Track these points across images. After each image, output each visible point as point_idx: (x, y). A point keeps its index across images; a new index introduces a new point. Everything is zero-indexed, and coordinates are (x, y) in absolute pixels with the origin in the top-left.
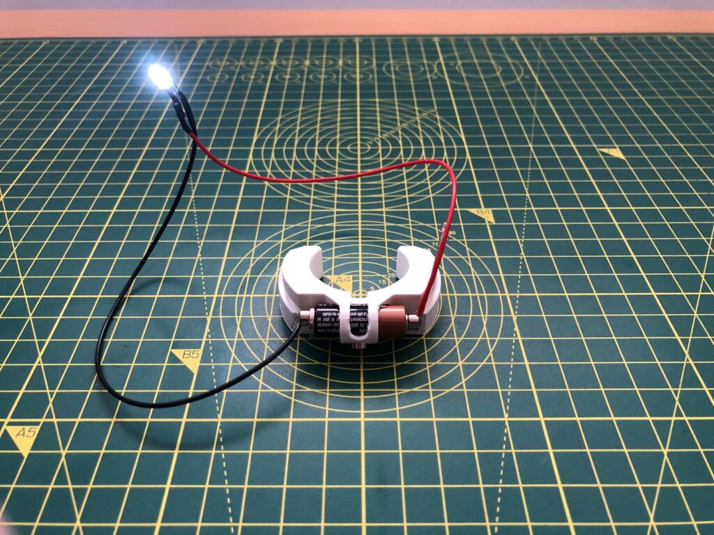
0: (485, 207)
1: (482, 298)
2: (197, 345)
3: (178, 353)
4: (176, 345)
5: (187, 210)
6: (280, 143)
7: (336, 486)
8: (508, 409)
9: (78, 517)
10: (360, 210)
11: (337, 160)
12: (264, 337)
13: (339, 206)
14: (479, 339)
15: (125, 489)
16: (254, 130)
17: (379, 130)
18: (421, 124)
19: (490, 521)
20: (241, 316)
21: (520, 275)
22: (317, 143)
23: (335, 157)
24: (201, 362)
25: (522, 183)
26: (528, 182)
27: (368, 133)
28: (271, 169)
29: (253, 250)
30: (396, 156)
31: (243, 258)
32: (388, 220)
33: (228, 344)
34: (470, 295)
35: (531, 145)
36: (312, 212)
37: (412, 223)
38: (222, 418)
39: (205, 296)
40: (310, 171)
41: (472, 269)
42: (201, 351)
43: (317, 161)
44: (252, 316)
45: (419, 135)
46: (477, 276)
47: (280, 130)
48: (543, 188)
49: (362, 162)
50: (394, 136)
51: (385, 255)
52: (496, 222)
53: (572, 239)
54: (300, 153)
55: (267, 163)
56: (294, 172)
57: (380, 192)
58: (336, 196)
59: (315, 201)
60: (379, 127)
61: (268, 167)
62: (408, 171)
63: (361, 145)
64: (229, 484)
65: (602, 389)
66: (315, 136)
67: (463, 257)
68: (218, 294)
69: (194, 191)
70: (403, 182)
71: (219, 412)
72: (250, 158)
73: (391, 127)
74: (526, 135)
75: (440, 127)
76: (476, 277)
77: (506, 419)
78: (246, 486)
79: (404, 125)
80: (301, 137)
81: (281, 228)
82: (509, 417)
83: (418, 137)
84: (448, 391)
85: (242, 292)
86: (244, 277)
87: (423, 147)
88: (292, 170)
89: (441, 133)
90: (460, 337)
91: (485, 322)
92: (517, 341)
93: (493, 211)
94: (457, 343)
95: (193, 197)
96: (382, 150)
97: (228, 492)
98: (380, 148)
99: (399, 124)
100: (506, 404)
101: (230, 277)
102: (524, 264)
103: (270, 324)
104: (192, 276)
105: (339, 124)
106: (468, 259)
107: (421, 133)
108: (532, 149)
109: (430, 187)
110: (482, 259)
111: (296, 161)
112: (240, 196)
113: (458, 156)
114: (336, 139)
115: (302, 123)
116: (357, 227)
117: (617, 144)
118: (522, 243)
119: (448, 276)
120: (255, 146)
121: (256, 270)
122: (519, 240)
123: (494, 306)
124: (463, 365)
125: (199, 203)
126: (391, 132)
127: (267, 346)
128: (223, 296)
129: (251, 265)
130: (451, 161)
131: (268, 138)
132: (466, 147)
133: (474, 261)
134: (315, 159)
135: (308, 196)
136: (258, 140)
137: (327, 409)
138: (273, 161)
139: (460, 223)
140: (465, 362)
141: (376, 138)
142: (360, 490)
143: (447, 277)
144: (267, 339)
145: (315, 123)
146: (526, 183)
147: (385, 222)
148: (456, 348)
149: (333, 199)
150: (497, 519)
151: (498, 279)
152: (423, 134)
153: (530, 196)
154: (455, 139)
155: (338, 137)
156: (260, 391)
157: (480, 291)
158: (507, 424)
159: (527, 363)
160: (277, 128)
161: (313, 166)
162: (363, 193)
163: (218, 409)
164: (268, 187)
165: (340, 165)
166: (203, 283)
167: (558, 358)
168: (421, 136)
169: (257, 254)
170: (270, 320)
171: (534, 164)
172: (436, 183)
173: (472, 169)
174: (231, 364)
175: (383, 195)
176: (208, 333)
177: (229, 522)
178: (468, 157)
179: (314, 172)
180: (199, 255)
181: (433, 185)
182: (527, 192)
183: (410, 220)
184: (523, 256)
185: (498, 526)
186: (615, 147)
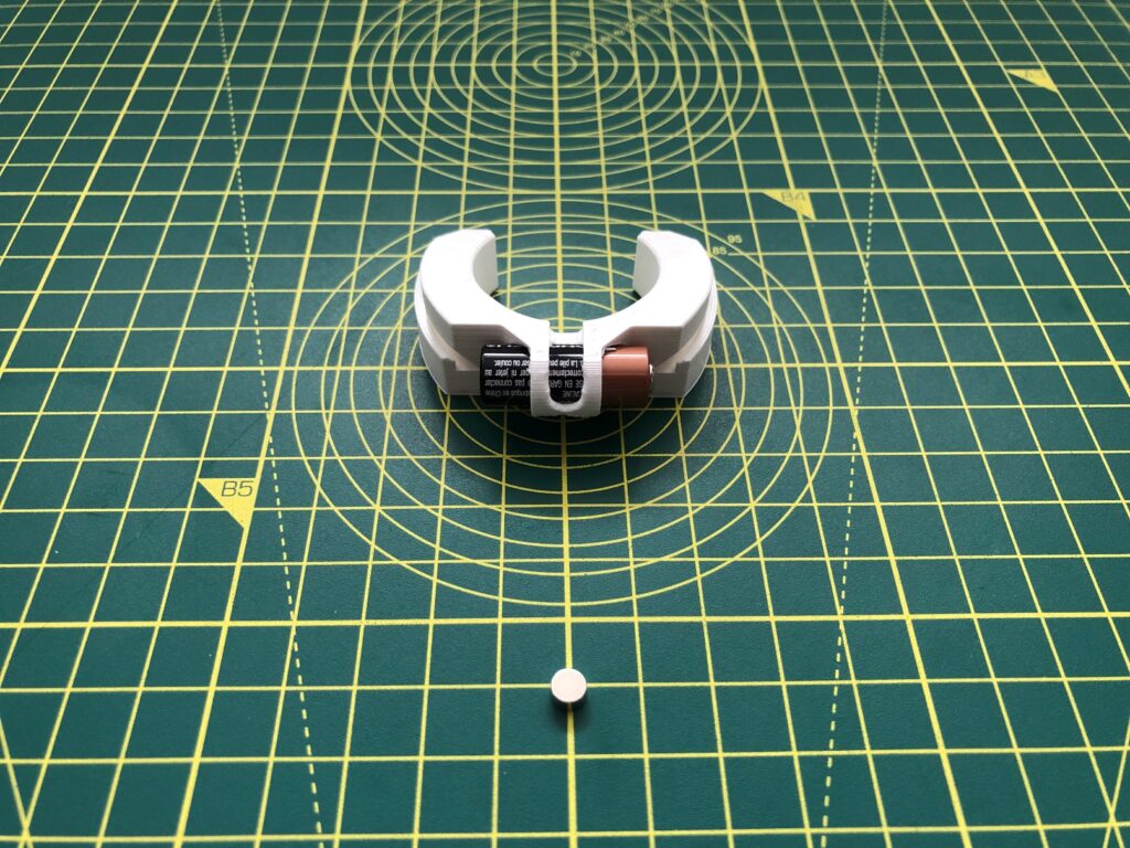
0: (799, 185)
1: (793, 372)
2: (249, 470)
3: (213, 486)
4: (209, 471)
5: (227, 193)
6: (404, 54)
7: (519, 757)
8: (843, 597)
9: (26, 822)
10: (558, 191)
11: (513, 88)
12: (378, 453)
13: (518, 183)
14: (788, 455)
15: (113, 767)
16: (354, 28)
17: (593, 29)
18: (674, 18)
19: (812, 825)
20: (332, 411)
21: (863, 326)
22: (475, 55)
23: (509, 82)
24: (256, 506)
25: (863, 138)
26: (876, 137)
27: (574, 35)
28: (388, 107)
29: (354, 274)
30: (626, 81)
31: (334, 291)
32: (614, 212)
33: (308, 467)
34: (770, 365)
35: (879, 63)
36: (467, 196)
37: (659, 218)
38: (299, 618)
39: (262, 370)
40: (462, 112)
41: (774, 314)
42: (255, 482)
43: (475, 91)
44: (354, 411)
45: (668, 37)
46: (784, 326)
47: (404, 29)
48: (903, 149)
49: (561, 92)
50: (622, 42)
51: (608, 285)
52: (818, 215)
53: (959, 253)
54: (443, 75)
55: (380, 94)
56: (430, 115)
57: (595, 154)
58: (512, 162)
59: (472, 174)
60: (593, 23)
61: (381, 102)
62: (650, 111)
63: (560, 59)
64: (314, 755)
65: (1020, 557)
66: (471, 40)
67: (756, 289)
68: (287, 365)
69: (239, 154)
70: (640, 135)
71: (292, 607)
72: (347, 86)
73: (615, 23)
74: (870, 43)
75: (710, 24)
76: (780, 329)
77: (840, 617)
78: (346, 759)
79: (642, 20)
80: (443, 42)
81: (406, 229)
82: (846, 613)
83: (667, 43)
84: (729, 560)
85: (333, 362)
86: (337, 329)
87: (677, 64)
88: (428, 110)
89: (711, 34)
90: (752, 452)
91: (798, 422)
92: (859, 459)
93: (811, 195)
94: (746, 464)
95: (237, 165)
96: (600, 68)
97: (312, 771)
98: (596, 64)
99: (630, 17)
100: (840, 588)
101: (310, 329)
102: (870, 304)
103: (389, 426)
104: (237, 328)
105: (516, 16)
106: (765, 293)
107: (672, 35)
108: (881, 71)
109: (691, 145)
110: (792, 292)
111: (434, 91)
112: (328, 164)
113: (744, 82)
114: (511, 47)
115: (444, 15)
116: (554, 227)
117: (1042, 60)
118: (866, 260)
119: (728, 327)
120: (356, 61)
121: (359, 317)
122: (860, 253)
123: (816, 387)
124: (756, 508)
125: (251, 178)
126: (616, 33)
127: (383, 472)
128: (296, 368)
129: (350, 306)
130: (731, 93)
131: (380, 44)
132: (758, 64)
133: (778, 297)
134: (471, 87)
135: (457, 163)
136: (361, 48)
137: (500, 599)
138: (390, 91)
139: (749, 218)
140: (760, 502)
141: (587, 46)
142: (564, 763)
143: (726, 330)
144: (384, 457)
145: (471, 15)
146: (872, 140)
147: (607, 217)
148: (744, 474)
149: (506, 168)
150: (825, 820)
151: (823, 333)
152: (677, 38)
153: (882, 166)
154: (736, 47)
155: (514, 42)
156: (370, 563)
157: (790, 359)
158: (842, 627)
159: (878, 504)
160: (398, 24)
161: (466, 100)
162: (564, 156)
163: (290, 601)
164: (381, 142)
165: (520, 99)
166: (259, 342)
167: (936, 493)
168: (674, 43)
169: (362, 282)
170: (388, 418)
171: (887, 102)
172: (703, 137)
173: (771, 110)
174: (314, 509)
175: (602, 161)
176: (270, 446)
177: (314, 832)
178: (763, 85)
179: (468, 114)
180: (250, 284)
181: (698, 141)
182: (874, 157)
183: (654, 212)
184: (868, 286)
185: (828, 835)
186: (1038, 67)
